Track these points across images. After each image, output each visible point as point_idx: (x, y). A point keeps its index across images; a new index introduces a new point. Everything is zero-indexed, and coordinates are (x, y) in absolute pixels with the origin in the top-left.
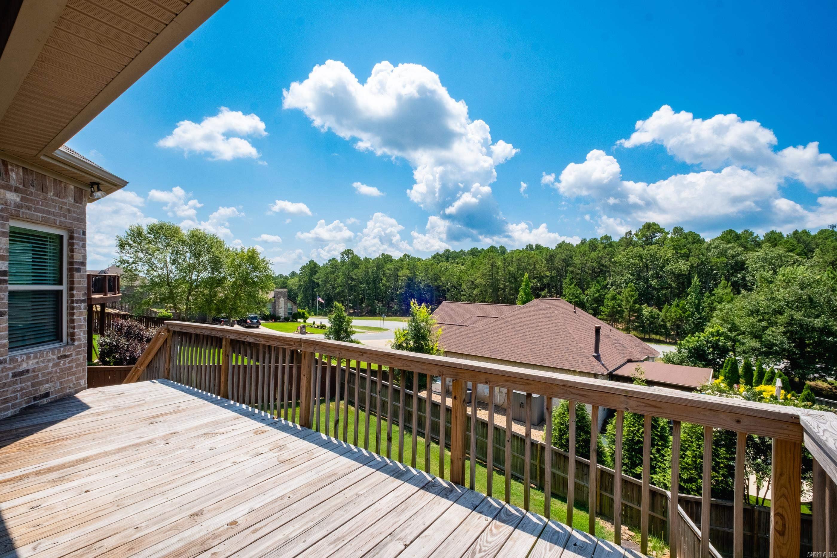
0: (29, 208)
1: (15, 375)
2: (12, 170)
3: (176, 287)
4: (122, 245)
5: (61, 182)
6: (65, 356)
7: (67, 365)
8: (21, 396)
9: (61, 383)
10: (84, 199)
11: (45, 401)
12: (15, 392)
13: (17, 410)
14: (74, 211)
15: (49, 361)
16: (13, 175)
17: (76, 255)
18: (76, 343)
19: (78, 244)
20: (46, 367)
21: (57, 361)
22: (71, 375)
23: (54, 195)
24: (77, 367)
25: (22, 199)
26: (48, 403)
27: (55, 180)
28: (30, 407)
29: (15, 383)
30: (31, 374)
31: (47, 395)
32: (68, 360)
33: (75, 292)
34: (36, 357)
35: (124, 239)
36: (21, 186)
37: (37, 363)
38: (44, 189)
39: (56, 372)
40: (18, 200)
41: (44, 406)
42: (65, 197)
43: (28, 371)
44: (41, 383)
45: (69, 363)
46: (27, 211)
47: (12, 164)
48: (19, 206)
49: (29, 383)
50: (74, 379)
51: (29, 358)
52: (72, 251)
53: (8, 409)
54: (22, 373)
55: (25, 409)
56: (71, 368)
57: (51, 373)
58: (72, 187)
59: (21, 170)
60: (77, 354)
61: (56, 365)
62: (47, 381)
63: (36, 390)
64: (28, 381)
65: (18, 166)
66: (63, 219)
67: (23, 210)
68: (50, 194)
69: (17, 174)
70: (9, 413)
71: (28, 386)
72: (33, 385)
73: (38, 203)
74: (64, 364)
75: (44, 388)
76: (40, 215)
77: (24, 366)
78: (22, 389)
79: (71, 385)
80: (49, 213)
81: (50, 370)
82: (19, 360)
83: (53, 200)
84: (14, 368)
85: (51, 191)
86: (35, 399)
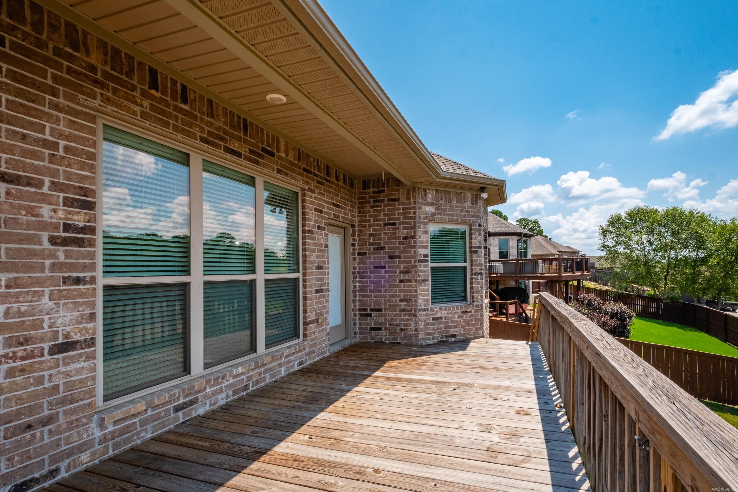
0: (440, 214)
1: (433, 319)
2: (429, 193)
3: (655, 267)
4: (604, 233)
5: (461, 193)
6: (467, 312)
7: (468, 318)
8: (438, 333)
9: (464, 330)
10: (479, 201)
11: (453, 339)
12: (434, 330)
13: (436, 341)
14: (472, 211)
15: (455, 313)
16: (430, 196)
17: (473, 241)
18: (475, 304)
19: (475, 234)
20: (454, 317)
21: (461, 314)
22: (471, 326)
23: (456, 203)
24: (475, 321)
25: (436, 209)
26: (455, 342)
27: (457, 192)
28: (443, 342)
29: (434, 324)
30: (443, 320)
31: (454, 336)
32: (469, 315)
33: (473, 267)
34: (445, 310)
35: (605, 227)
36: (435, 202)
37: (447, 313)
38: (449, 200)
39: (460, 322)
40: (433, 210)
41: (452, 343)
42: (465, 202)
43: (441, 318)
44: (450, 327)
45: (470, 317)
46: (439, 216)
47: (429, 189)
48: (434, 214)
49: (442, 326)
50: (474, 329)
51: (441, 309)
52: (471, 239)
53: (429, 339)
54: (438, 319)
55: (441, 342)
56: (472, 320)
57: (457, 321)
58: (470, 195)
59: (434, 192)
60: (475, 312)
61: (460, 317)
62: (454, 327)
63: (447, 331)
64: (442, 324)
65: (433, 190)
66: (463, 218)
67: (437, 216)
68: (454, 203)
69: (432, 194)
70: (431, 342)
71: (442, 328)
72: (445, 327)
73: (446, 209)
74: (466, 317)
75: (452, 331)
76: (448, 217)
77: (439, 315)
78: (438, 329)
79: (472, 333)
80: (453, 215)
81: (456, 319)
82: (435, 310)
83: (456, 206)
84: (433, 314)
85: (454, 201)
86: (446, 336)
